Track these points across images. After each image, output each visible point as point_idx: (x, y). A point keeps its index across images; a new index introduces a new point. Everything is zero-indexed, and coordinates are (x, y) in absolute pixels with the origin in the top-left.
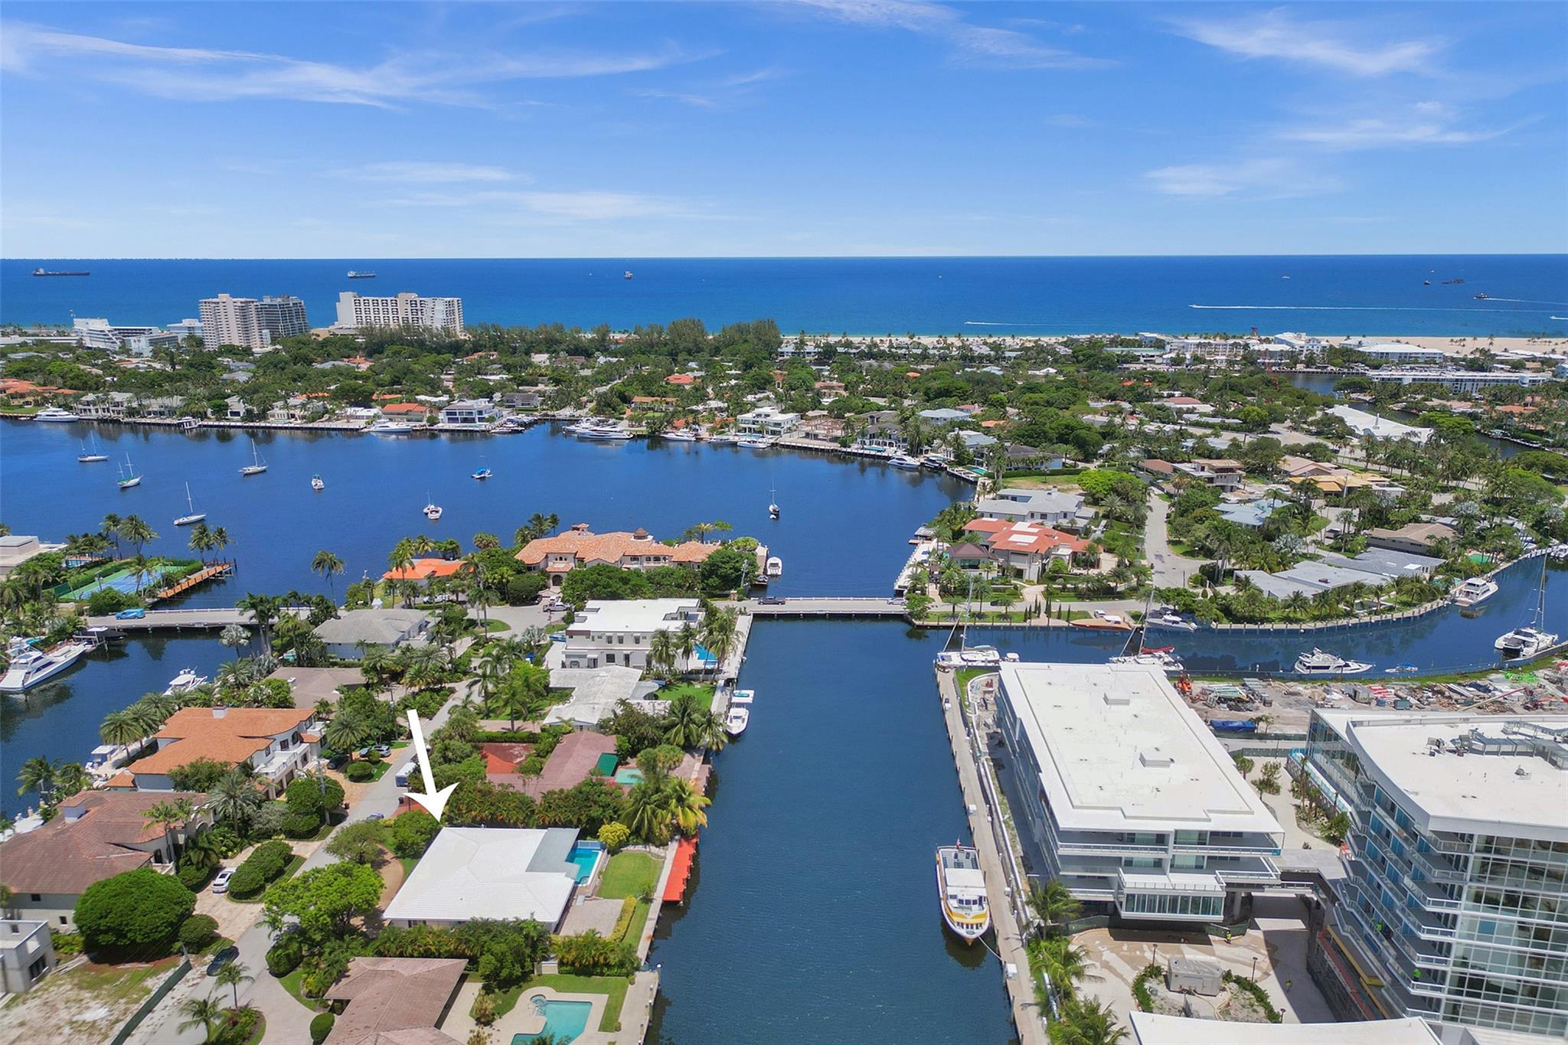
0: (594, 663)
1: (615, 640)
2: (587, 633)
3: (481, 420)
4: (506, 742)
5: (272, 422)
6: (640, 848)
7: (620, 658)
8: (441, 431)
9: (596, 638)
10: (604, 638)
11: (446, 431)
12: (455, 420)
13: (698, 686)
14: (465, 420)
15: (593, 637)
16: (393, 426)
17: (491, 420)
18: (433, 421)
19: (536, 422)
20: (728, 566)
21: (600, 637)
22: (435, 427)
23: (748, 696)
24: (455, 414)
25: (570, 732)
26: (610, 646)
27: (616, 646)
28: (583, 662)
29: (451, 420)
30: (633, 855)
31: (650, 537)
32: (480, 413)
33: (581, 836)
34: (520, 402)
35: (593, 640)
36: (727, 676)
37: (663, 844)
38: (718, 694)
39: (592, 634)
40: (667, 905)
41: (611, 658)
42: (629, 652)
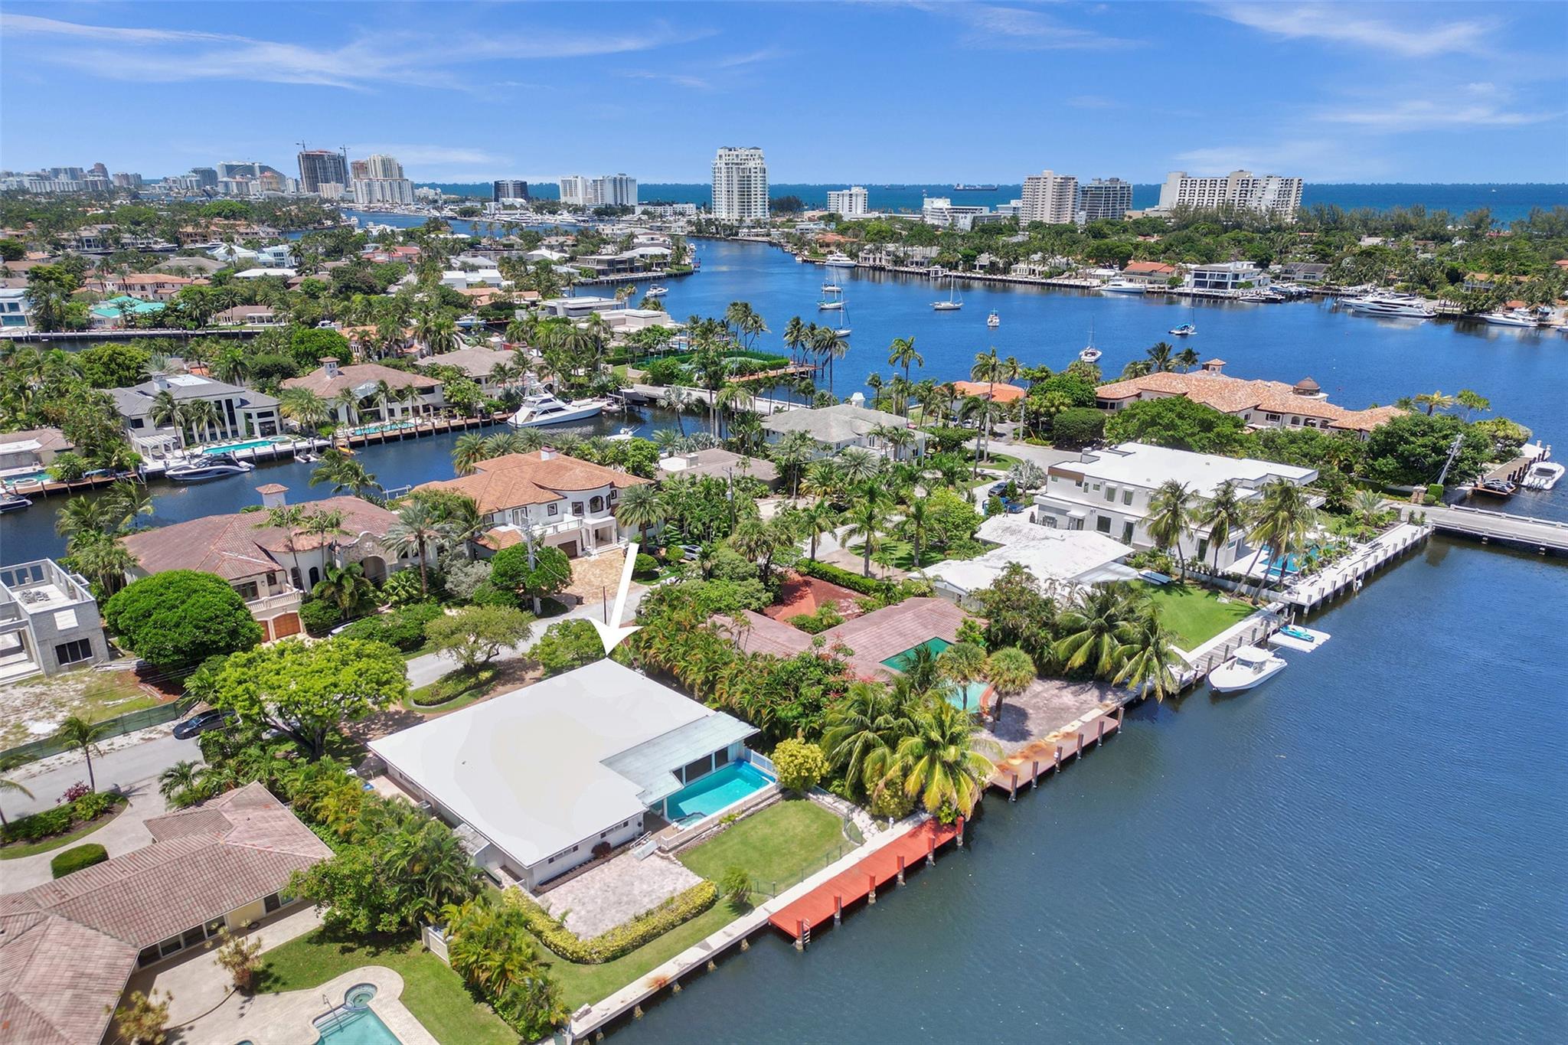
0: (1079, 524)
1: (1119, 496)
2: (1078, 479)
3: (1234, 286)
4: (848, 587)
5: (1012, 276)
6: (843, 807)
7: (1116, 528)
8: (1180, 294)
9: (1090, 488)
10: (1103, 490)
11: (1187, 295)
12: (1203, 284)
13: (1226, 601)
14: (1217, 285)
15: (1086, 484)
16: (1126, 285)
17: (1248, 285)
18: (1174, 283)
19: (1309, 295)
20: (1420, 441)
21: (1097, 487)
22: (1175, 290)
23: (1312, 640)
24: (1204, 276)
25: (924, 595)
26: (1108, 505)
27: (1118, 506)
28: (1061, 520)
29: (1198, 284)
30: (819, 813)
31: (1322, 395)
32: (1236, 276)
33: (751, 742)
34: (1302, 274)
35: (1086, 491)
36: (1293, 598)
37: (881, 817)
38: (1254, 621)
39: (1086, 480)
40: (769, 931)
41: (1104, 525)
42: (1132, 520)
